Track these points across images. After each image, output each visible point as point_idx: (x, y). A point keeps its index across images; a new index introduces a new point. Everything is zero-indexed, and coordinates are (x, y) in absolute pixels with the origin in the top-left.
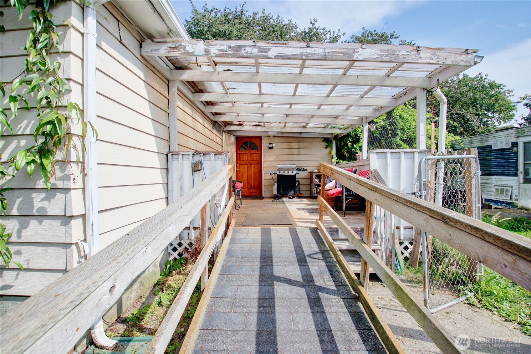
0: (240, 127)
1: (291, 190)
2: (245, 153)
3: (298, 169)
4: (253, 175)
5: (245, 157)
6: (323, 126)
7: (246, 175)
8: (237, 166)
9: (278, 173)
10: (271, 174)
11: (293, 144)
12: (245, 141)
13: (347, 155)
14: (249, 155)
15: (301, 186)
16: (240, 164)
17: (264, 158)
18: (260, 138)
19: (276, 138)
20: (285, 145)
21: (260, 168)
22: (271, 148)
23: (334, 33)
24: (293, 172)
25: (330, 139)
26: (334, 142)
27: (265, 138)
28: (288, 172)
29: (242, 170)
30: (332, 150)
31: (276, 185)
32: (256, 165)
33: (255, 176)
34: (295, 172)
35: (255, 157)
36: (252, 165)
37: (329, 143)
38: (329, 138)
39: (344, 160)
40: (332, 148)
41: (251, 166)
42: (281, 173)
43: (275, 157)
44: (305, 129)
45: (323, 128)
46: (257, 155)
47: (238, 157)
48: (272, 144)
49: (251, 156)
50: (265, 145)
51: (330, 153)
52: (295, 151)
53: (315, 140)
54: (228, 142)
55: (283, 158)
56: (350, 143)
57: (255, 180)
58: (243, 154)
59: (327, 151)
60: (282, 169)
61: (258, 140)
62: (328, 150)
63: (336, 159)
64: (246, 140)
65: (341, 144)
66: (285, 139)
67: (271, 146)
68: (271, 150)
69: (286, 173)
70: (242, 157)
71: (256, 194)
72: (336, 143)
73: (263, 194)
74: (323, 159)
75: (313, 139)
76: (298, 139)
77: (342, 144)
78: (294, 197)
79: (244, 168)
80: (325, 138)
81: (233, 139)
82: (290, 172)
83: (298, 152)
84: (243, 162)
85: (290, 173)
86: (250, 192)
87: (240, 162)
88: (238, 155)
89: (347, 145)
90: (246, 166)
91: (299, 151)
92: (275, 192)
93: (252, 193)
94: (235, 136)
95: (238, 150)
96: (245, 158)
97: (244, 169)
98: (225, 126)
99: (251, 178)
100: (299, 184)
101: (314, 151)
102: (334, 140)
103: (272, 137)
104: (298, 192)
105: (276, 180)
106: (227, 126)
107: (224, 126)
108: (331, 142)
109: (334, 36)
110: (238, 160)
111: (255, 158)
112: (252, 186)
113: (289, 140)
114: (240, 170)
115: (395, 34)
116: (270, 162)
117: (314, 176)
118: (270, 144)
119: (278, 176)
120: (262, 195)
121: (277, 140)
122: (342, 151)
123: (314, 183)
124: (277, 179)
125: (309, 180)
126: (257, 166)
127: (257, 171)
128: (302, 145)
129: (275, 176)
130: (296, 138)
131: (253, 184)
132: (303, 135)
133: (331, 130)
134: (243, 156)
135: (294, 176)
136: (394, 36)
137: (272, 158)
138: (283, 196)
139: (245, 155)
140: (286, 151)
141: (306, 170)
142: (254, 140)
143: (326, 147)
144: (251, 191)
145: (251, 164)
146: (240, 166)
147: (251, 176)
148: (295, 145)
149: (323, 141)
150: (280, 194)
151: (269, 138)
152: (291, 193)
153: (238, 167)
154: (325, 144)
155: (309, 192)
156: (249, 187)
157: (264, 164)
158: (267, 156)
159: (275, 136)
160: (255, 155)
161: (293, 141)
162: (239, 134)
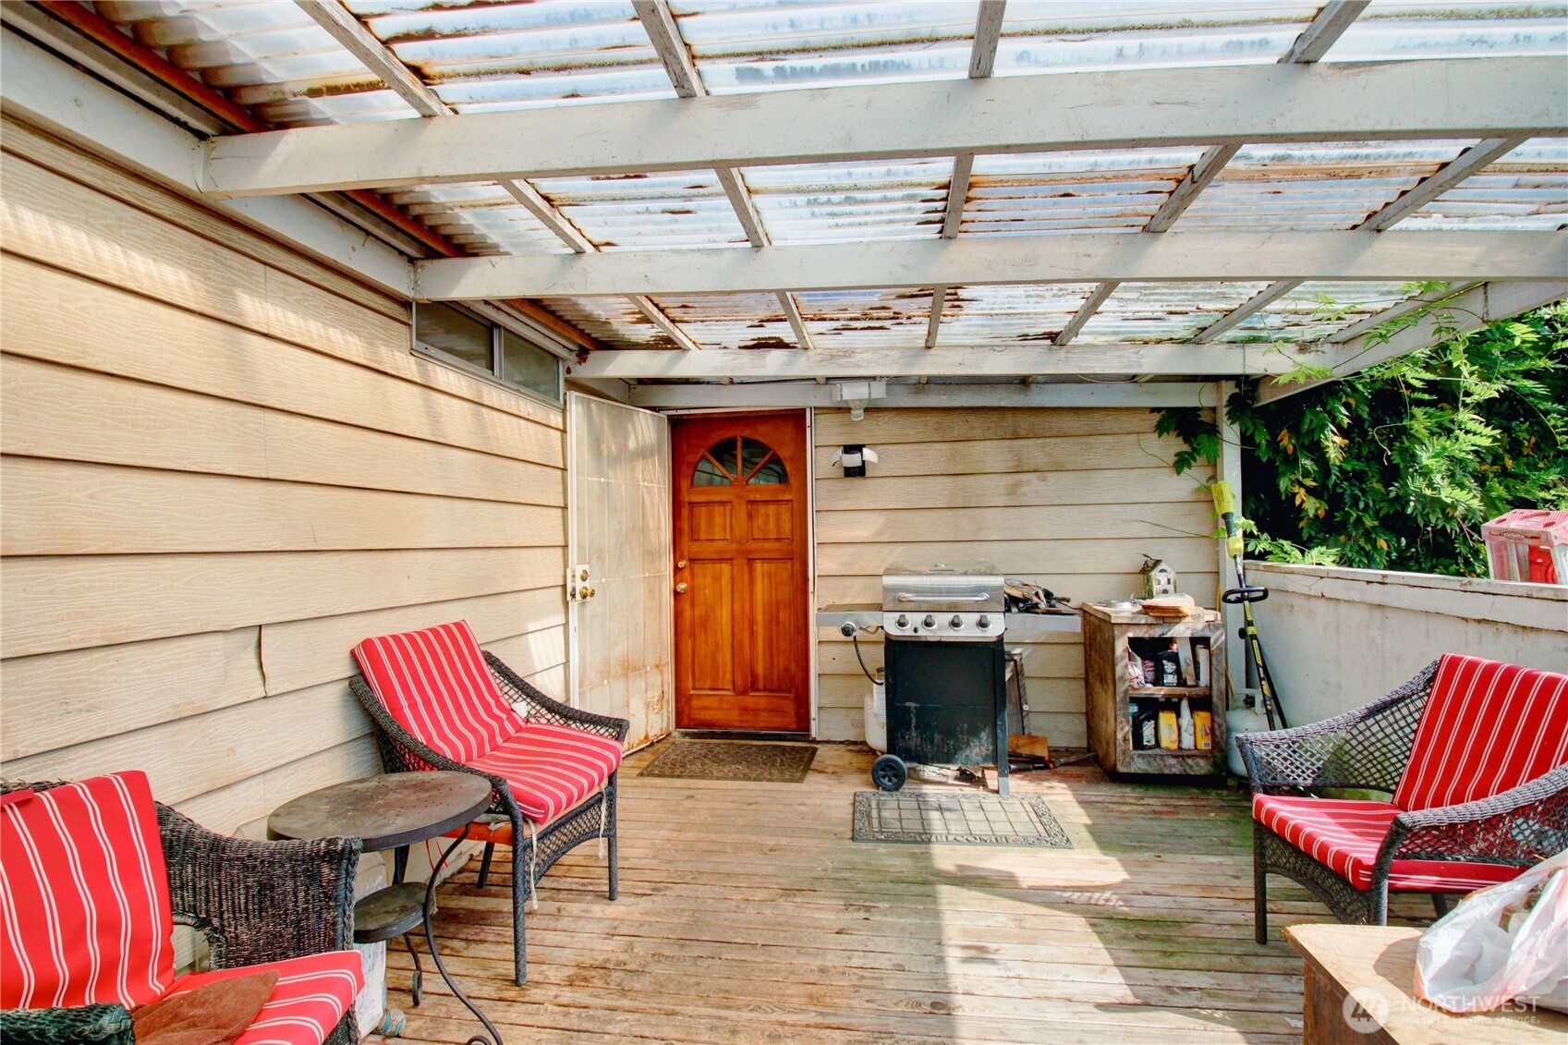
0: (666, 355)
1: (974, 732)
2: (722, 503)
4: (759, 617)
5: (718, 519)
6: (1180, 327)
7: (724, 615)
8: (677, 570)
9: (894, 631)
11: (977, 448)
12: (718, 436)
13: (1312, 506)
14: (742, 511)
16: (692, 560)
17: (821, 529)
18: (795, 419)
19: (885, 417)
20: (936, 456)
21: (798, 579)
22: (858, 472)
24: (982, 625)
25: (1205, 417)
26: (1231, 434)
27: (825, 420)
28: (955, 624)
29: (706, 591)
30: (1214, 478)
32: (781, 565)
33: (773, 621)
34: (997, 624)
35: (772, 521)
36: (758, 566)
37: (1203, 438)
38: (1194, 411)
40: (1214, 464)
41: (751, 571)
42: (907, 632)
43: (878, 520)
44: (1062, 353)
45: (1185, 341)
46: (784, 509)
47: (685, 524)
48: (858, 448)
49: (750, 516)
50: (822, 457)
51: (1207, 498)
52: (994, 488)
53: (1109, 423)
54: (610, 445)
55: (922, 525)
56: (1338, 439)
57: (770, 642)
58: (709, 503)
59: (1186, 483)
60: (916, 605)
61: (789, 432)
62: (1192, 478)
63: (1248, 536)
64: (729, 434)
65: (1274, 444)
66: (931, 420)
67: (853, 460)
68: (857, 482)
69: (941, 630)
70: (703, 522)
71: (777, 721)
72: (1247, 440)
73: (814, 725)
74: (1157, 532)
75: (1097, 416)
76: (1010, 420)
77: (1287, 441)
79: (717, 579)
80: (1171, 411)
81: (647, 429)
82: (969, 620)
83: (1013, 490)
84: (709, 549)
85: (968, 631)
86: (745, 710)
87: (695, 547)
88: (685, 512)
89: (1317, 452)
90: (726, 568)
91: (1016, 485)
92: (878, 734)
93: (756, 711)
94: (663, 415)
95: (685, 484)
96: (720, 528)
97: (717, 584)
98: (582, 355)
99: (752, 633)
100: (1018, 672)
101: (1106, 485)
102: (1233, 416)
103: (858, 415)
105: (880, 670)
106: (594, 356)
107: (573, 357)
108: (1213, 430)
110: (685, 538)
111: (772, 526)
112: (754, 677)
113: (958, 426)
114: (692, 589)
116: (848, 550)
117: (1121, 646)
118: (849, 449)
119: (892, 645)
120: (808, 729)
121: (886, 428)
122: (1283, 484)
123: (1121, 688)
124: (889, 660)
126: (783, 571)
127: (785, 593)
128: (1033, 451)
129: (875, 646)
130: (995, 417)
131: (760, 669)
132: (1037, 398)
133: (1236, 352)
134: (710, 519)
137: (865, 527)
139: (718, 509)
140: (939, 491)
142: (763, 434)
143: (1181, 463)
144: (751, 700)
145: (750, 560)
146: (697, 566)
147: (752, 623)
148: (992, 453)
149: (1161, 429)
150: (908, 754)
151: (841, 417)
152: (976, 752)
153: (686, 573)
154: (1173, 445)
155: (1079, 725)
156: (739, 682)
157: (821, 563)
158: (833, 518)
159: (878, 410)
160: (772, 509)
161: (977, 433)
162: (686, 401)
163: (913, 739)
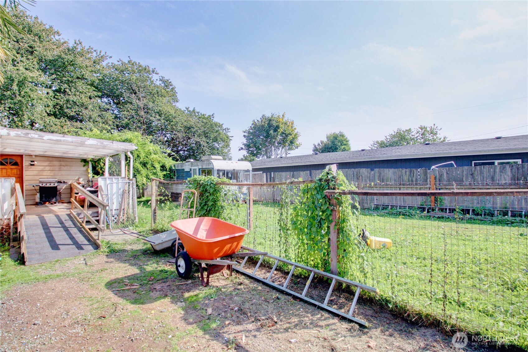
1: (53, 198)
2: (5, 169)
3: (60, 182)
10: (33, 186)
11: (54, 162)
12: (4, 158)
13: (101, 172)
14: (9, 170)
15: (62, 195)
17: (26, 173)
18: (21, 156)
20: (47, 163)
21: (21, 181)
22: (33, 165)
23: (100, 52)
24: (54, 184)
26: (90, 163)
27: (27, 157)
28: (50, 184)
30: (88, 168)
31: (38, 195)
34: (56, 184)
37: (87, 163)
38: (86, 160)
39: (97, 175)
40: (88, 166)
42: (43, 186)
43: (37, 172)
46: (18, 170)
48: (34, 161)
49: (11, 171)
50: (26, 162)
51: (87, 170)
52: (57, 168)
56: (103, 164)
58: (2, 169)
60: (45, 183)
61: (19, 158)
62: (85, 168)
64: (6, 157)
66: (46, 158)
67: (32, 163)
68: (33, 167)
69: (48, 185)
72: (92, 164)
74: (80, 174)
75: (73, 159)
76: (59, 159)
77: (97, 164)
78: (55, 203)
80: (83, 159)
85: (52, 185)
91: (60, 168)
92: (38, 200)
96: (4, 172)
100: (60, 193)
101: (73, 168)
102: (90, 161)
103: (33, 156)
104: (59, 199)
105: (38, 191)
109: (100, 54)
111: (16, 173)
113: (50, 159)
115: (155, 70)
116: (31, 176)
118: (32, 161)
119: (40, 187)
121: (38, 158)
124: (40, 190)
125: (69, 190)
128: (63, 163)
129: (38, 188)
130: (57, 158)
132: (63, 157)
134: (2, 171)
135: (56, 188)
136: (155, 72)
137: (34, 173)
138: (45, 203)
140: (47, 168)
141: (66, 183)
142: (14, 158)
143: (84, 166)
148: (57, 163)
149: (81, 161)
150: (43, 201)
151: (31, 156)
152: (54, 200)
154: (83, 163)
157: (26, 178)
158: (28, 171)
159: (37, 156)
160: (15, 170)
163: (44, 199)
